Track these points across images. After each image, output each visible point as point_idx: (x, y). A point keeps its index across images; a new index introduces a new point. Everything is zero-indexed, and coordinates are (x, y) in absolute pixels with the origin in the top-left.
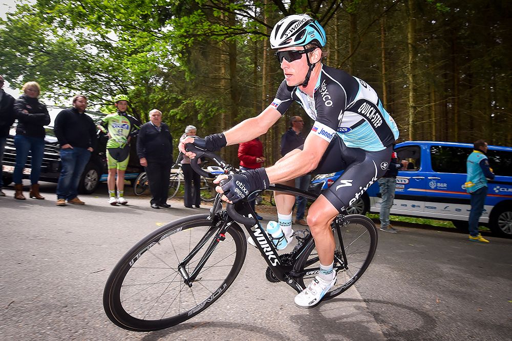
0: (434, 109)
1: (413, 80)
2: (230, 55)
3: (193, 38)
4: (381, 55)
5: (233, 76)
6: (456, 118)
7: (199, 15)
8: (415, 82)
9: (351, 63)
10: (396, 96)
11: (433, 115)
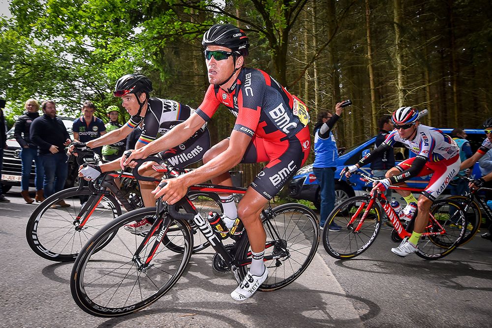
0: (428, 91)
1: (402, 61)
3: (165, 39)
4: (367, 35)
6: (455, 98)
7: (170, 15)
8: (404, 63)
9: (329, 49)
10: (384, 78)
11: (428, 97)
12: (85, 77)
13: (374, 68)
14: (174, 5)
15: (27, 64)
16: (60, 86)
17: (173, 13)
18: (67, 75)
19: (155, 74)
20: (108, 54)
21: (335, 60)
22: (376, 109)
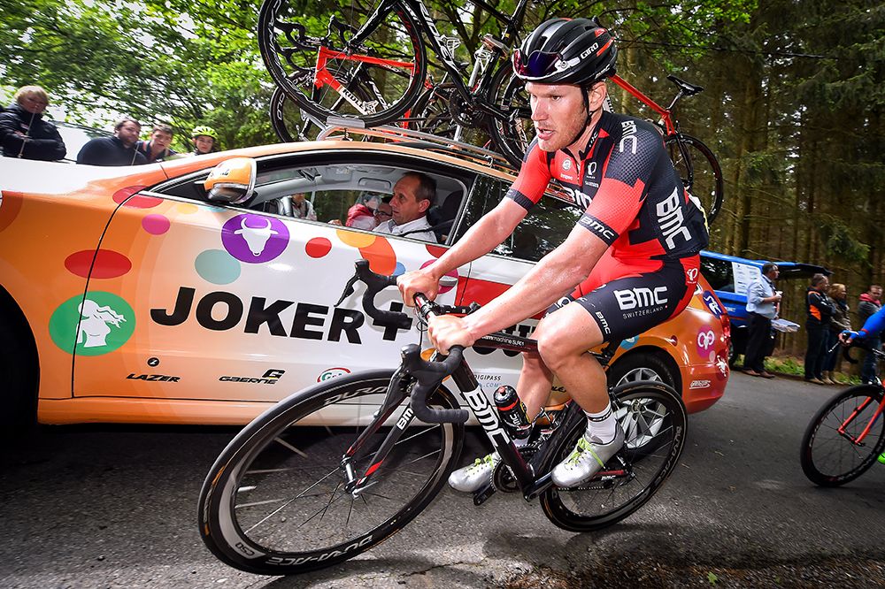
12: (171, 77)
15: (60, 32)
16: (121, 82)
18: (138, 67)
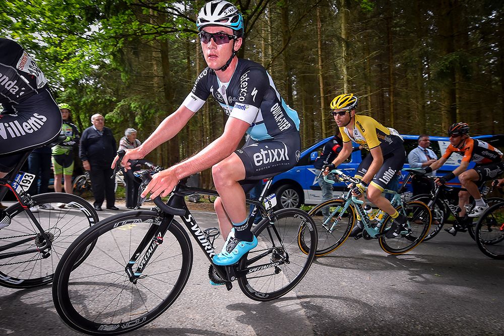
0: (370, 100)
1: (347, 72)
2: (162, 52)
3: (123, 39)
4: (318, 46)
5: (166, 74)
6: (392, 107)
7: (129, 15)
8: (349, 74)
9: (284, 58)
10: (332, 87)
11: (369, 106)
13: (324, 78)
14: (131, 4)
17: (132, 13)
19: (112, 73)
20: (63, 53)
21: (289, 68)
22: (325, 115)
